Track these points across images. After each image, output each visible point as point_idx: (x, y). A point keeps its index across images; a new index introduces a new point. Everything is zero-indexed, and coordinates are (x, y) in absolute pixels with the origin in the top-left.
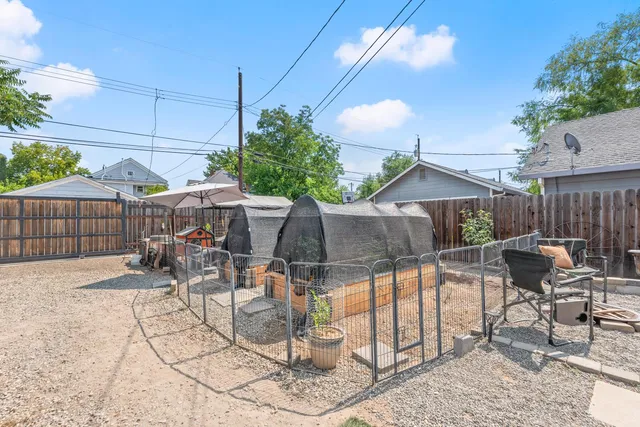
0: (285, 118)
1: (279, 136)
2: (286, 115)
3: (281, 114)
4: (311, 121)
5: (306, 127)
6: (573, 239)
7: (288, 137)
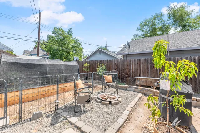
0: (62, 31)
1: (61, 37)
2: (63, 30)
3: (61, 29)
4: (72, 33)
5: (70, 35)
6: (114, 73)
7: (64, 38)
